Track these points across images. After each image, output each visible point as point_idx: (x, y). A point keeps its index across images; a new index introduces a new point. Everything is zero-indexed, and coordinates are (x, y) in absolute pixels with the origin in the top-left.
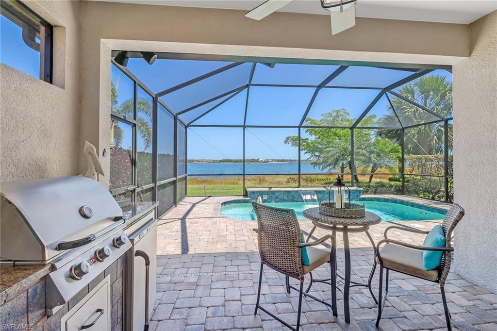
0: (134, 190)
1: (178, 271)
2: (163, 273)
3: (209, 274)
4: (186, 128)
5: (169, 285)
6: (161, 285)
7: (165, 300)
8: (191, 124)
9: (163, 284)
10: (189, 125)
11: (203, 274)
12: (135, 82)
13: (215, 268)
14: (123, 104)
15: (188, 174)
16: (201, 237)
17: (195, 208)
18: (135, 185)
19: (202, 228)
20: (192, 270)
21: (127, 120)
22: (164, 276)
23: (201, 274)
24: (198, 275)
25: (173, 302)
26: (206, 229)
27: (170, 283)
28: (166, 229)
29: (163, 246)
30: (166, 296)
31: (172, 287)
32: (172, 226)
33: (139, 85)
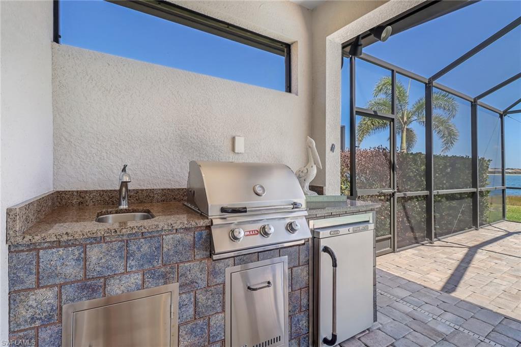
0: (393, 194)
1: (427, 307)
2: (406, 299)
3: (476, 336)
4: (501, 116)
5: (403, 315)
6: (394, 310)
7: (388, 329)
8: (511, 110)
9: (397, 311)
10: (506, 112)
11: (466, 331)
12: (393, 71)
13: (493, 335)
14: (417, 104)
15: (506, 186)
16: (495, 281)
17: (509, 238)
18: (394, 189)
19: (506, 269)
20: (448, 316)
21: (379, 114)
22: (405, 303)
23: (461, 329)
24: (457, 327)
25: (396, 337)
26: (513, 274)
27: (407, 315)
28: (444, 253)
29: (425, 270)
30: (392, 325)
31: (406, 320)
32: (454, 252)
33: (397, 72)
